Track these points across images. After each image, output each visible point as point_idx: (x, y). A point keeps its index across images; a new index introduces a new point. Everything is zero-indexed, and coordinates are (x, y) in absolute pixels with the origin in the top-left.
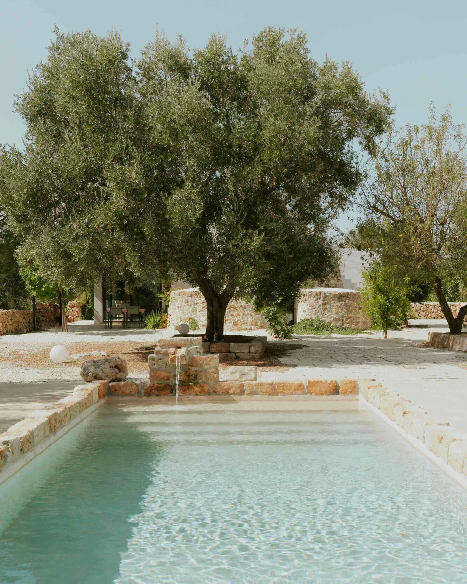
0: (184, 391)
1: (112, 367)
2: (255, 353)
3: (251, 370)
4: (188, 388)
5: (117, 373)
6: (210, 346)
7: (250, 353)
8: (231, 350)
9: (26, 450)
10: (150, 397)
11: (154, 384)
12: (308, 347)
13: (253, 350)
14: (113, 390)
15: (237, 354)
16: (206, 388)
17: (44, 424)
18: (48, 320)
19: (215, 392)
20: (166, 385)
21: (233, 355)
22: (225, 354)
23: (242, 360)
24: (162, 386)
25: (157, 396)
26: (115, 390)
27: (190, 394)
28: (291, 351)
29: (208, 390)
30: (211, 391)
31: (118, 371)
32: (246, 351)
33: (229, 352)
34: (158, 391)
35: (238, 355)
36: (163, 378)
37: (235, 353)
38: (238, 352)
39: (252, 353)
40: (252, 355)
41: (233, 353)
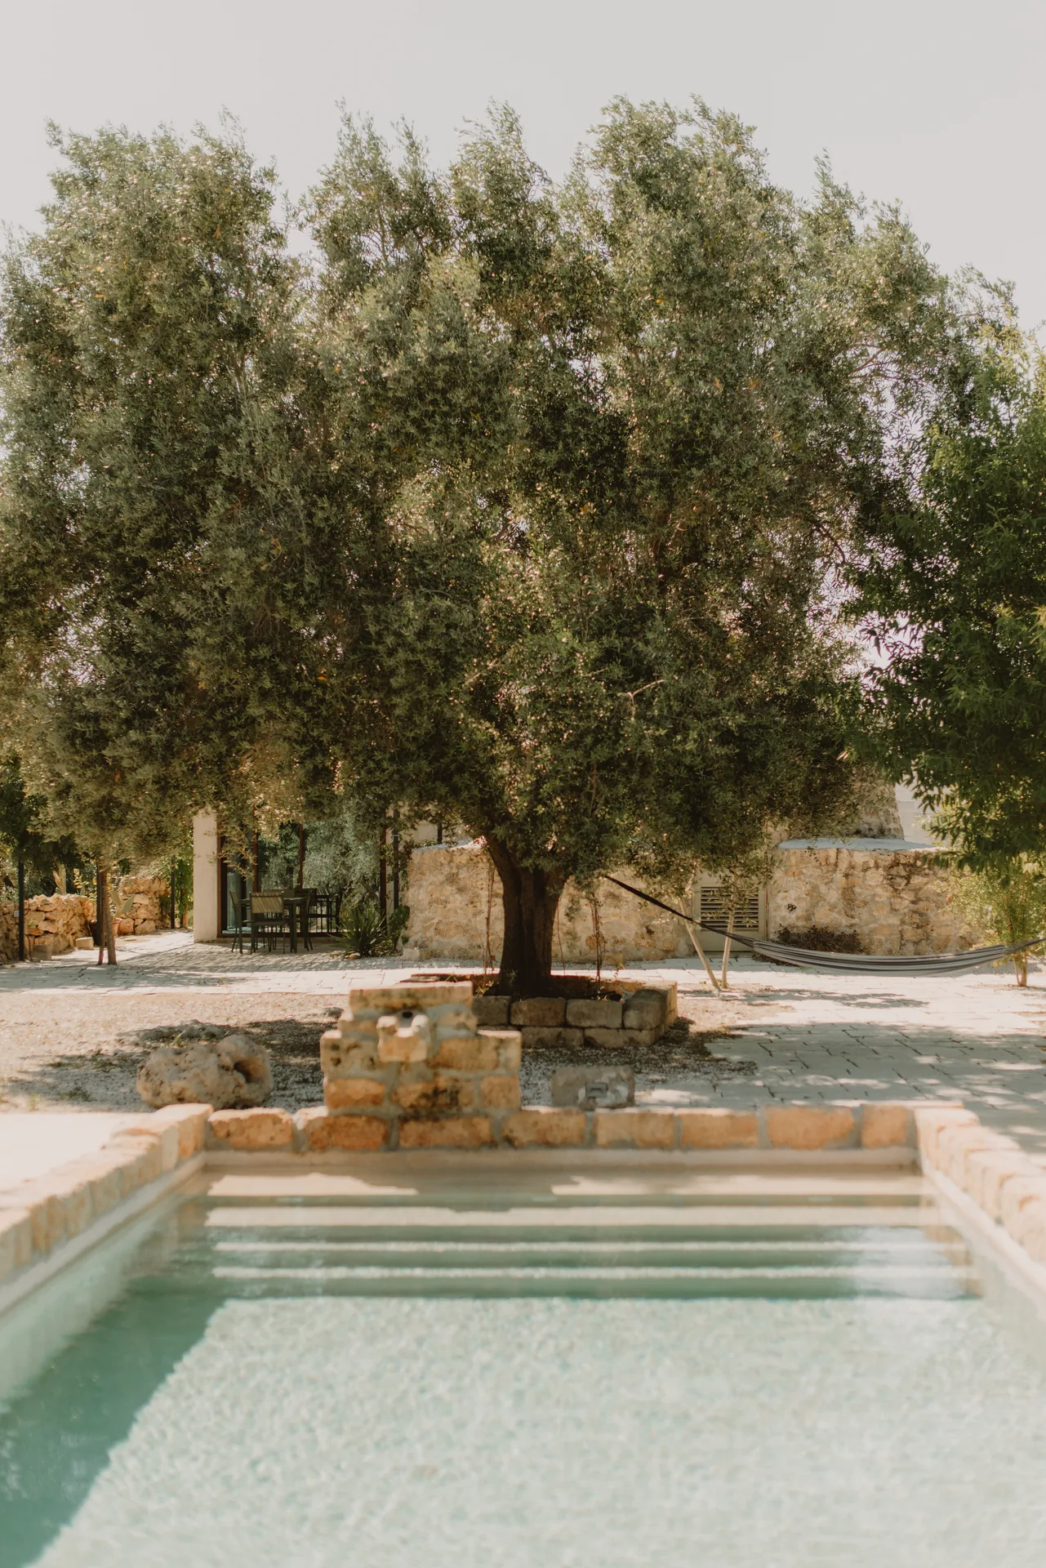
1: (227, 1069)
2: (640, 1030)
3: (619, 1079)
4: (433, 1129)
5: (239, 1086)
6: (509, 1007)
7: (623, 1027)
8: (570, 1019)
10: (326, 1155)
11: (335, 1118)
13: (632, 1019)
14: (222, 1133)
15: (589, 1033)
16: (484, 1128)
17: (17, 1228)
19: (510, 1142)
20: (372, 1120)
21: (577, 1034)
22: (554, 1030)
23: (604, 1047)
24: (361, 1123)
25: (346, 1149)
26: (228, 1135)
27: (437, 1146)
29: (490, 1135)
30: (497, 1137)
31: (242, 1079)
32: (613, 1023)
33: (565, 1025)
34: (348, 1138)
35: (592, 1034)
36: (363, 1101)
37: (584, 1031)
38: (590, 1027)
39: (631, 1028)
40: (630, 1033)
41: (577, 1027)
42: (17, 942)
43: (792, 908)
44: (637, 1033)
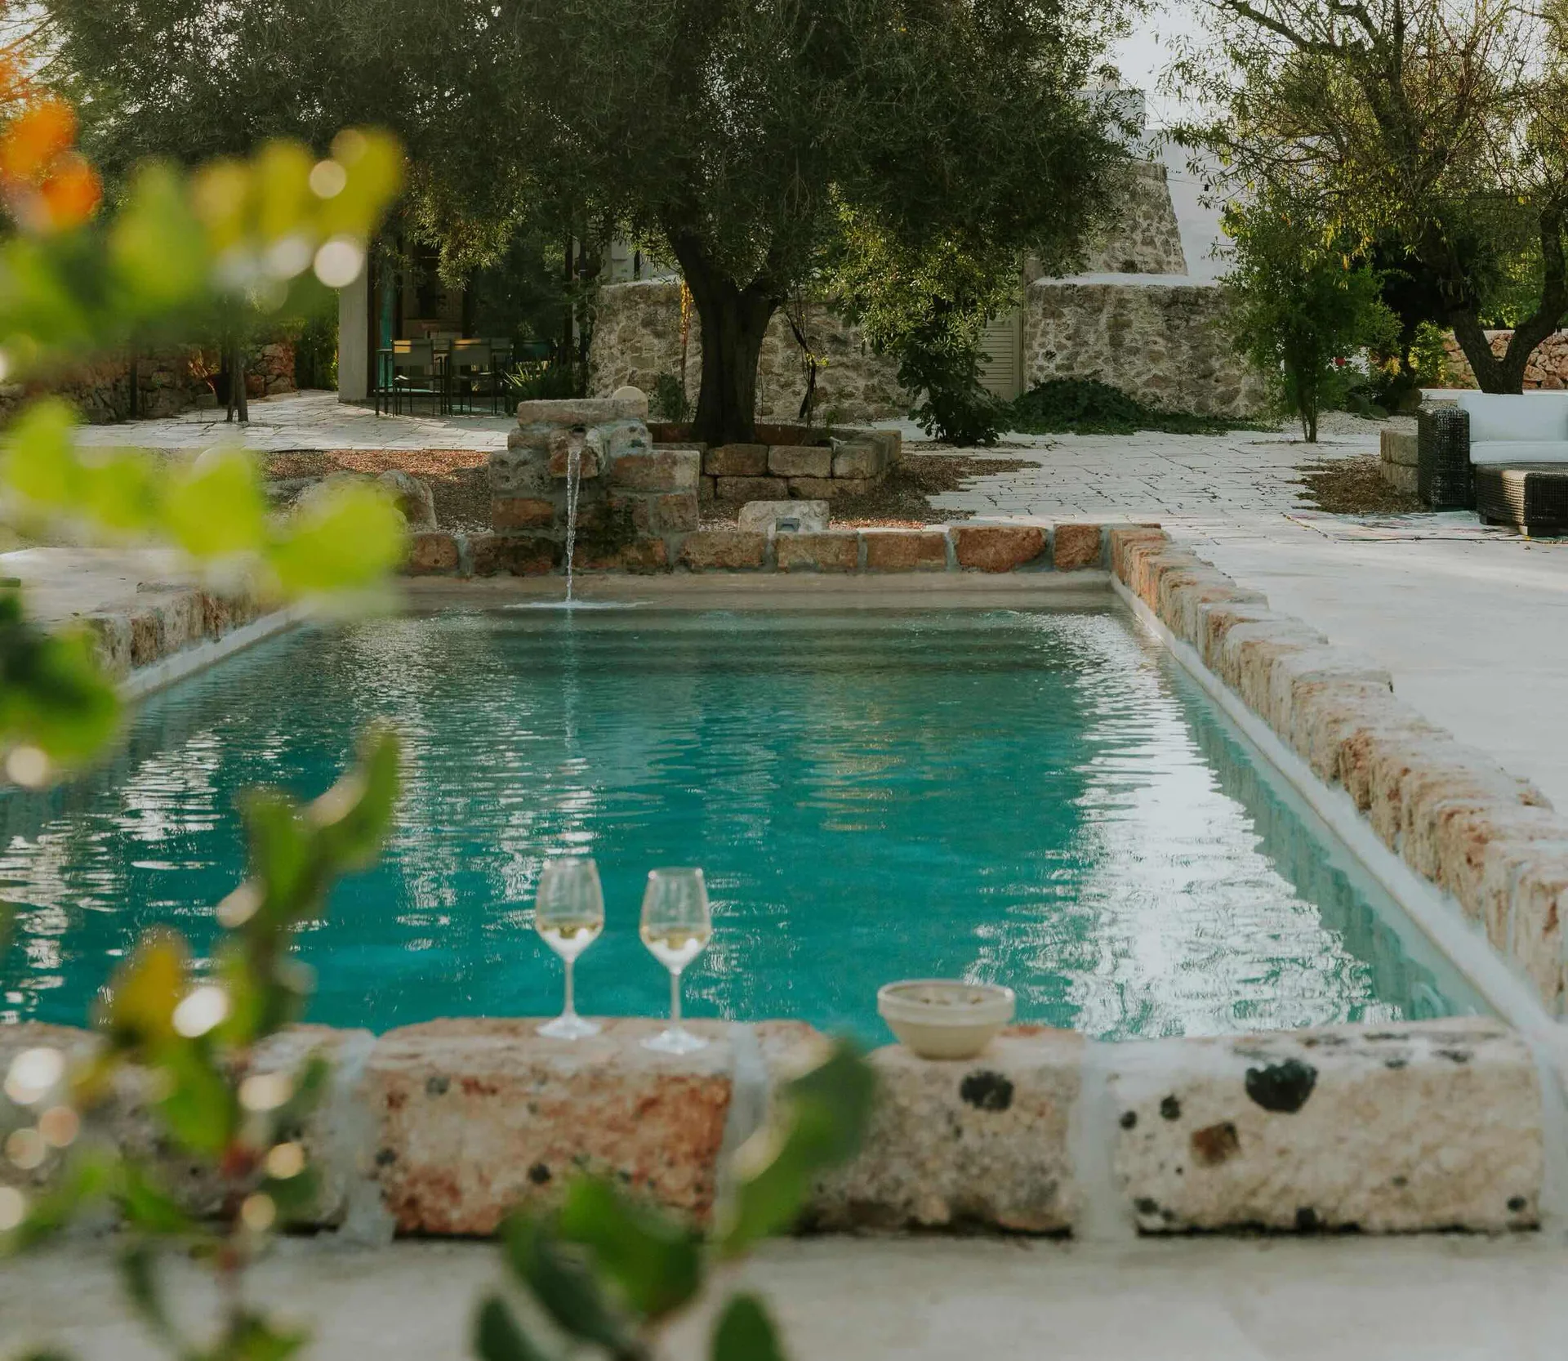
0: (593, 560)
2: (851, 478)
3: (812, 515)
4: (606, 552)
6: (704, 455)
7: (832, 476)
8: (772, 467)
9: (144, 656)
10: (492, 579)
11: (505, 539)
12: (1039, 466)
13: (842, 468)
15: (793, 482)
16: (659, 551)
18: (179, 383)
19: (686, 565)
20: (542, 544)
21: (782, 484)
22: (754, 480)
23: (808, 498)
24: (530, 545)
25: (514, 574)
27: (610, 570)
28: (974, 478)
29: (666, 557)
30: (673, 559)
32: (822, 471)
33: (767, 474)
34: (516, 561)
35: (796, 482)
36: (532, 522)
37: (787, 478)
38: (795, 476)
39: (841, 477)
40: (839, 483)
41: (779, 476)
42: (127, 395)
43: (1050, 355)
44: (847, 482)
